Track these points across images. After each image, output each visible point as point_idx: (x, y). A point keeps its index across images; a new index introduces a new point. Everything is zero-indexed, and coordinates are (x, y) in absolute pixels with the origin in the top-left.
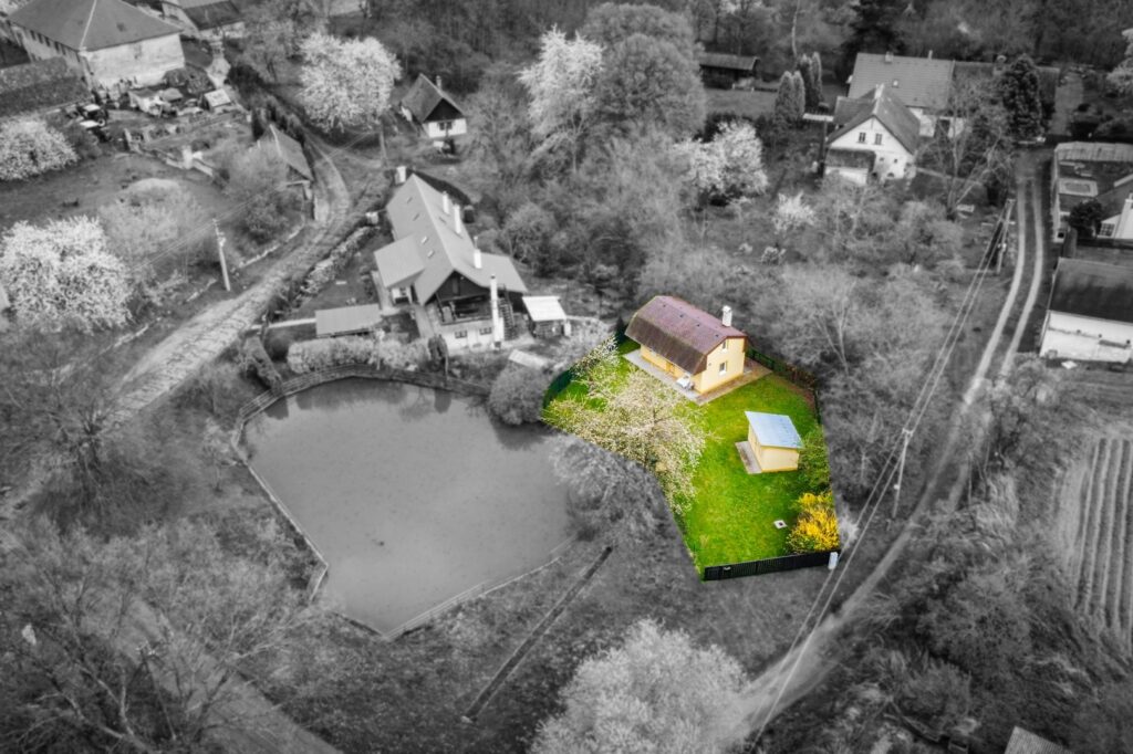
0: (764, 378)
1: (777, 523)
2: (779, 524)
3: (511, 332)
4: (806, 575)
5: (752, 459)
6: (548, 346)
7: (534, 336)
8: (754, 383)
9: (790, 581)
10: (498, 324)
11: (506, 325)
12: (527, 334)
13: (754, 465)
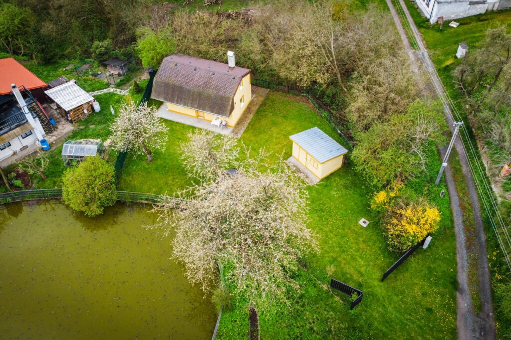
0: (267, 98)
1: (361, 222)
2: (363, 222)
3: (49, 127)
4: (414, 263)
5: (306, 171)
6: (87, 127)
7: (71, 122)
8: (263, 104)
9: (407, 275)
10: (35, 124)
11: (42, 121)
12: (63, 121)
13: (310, 176)
